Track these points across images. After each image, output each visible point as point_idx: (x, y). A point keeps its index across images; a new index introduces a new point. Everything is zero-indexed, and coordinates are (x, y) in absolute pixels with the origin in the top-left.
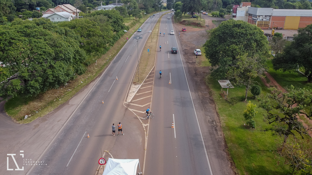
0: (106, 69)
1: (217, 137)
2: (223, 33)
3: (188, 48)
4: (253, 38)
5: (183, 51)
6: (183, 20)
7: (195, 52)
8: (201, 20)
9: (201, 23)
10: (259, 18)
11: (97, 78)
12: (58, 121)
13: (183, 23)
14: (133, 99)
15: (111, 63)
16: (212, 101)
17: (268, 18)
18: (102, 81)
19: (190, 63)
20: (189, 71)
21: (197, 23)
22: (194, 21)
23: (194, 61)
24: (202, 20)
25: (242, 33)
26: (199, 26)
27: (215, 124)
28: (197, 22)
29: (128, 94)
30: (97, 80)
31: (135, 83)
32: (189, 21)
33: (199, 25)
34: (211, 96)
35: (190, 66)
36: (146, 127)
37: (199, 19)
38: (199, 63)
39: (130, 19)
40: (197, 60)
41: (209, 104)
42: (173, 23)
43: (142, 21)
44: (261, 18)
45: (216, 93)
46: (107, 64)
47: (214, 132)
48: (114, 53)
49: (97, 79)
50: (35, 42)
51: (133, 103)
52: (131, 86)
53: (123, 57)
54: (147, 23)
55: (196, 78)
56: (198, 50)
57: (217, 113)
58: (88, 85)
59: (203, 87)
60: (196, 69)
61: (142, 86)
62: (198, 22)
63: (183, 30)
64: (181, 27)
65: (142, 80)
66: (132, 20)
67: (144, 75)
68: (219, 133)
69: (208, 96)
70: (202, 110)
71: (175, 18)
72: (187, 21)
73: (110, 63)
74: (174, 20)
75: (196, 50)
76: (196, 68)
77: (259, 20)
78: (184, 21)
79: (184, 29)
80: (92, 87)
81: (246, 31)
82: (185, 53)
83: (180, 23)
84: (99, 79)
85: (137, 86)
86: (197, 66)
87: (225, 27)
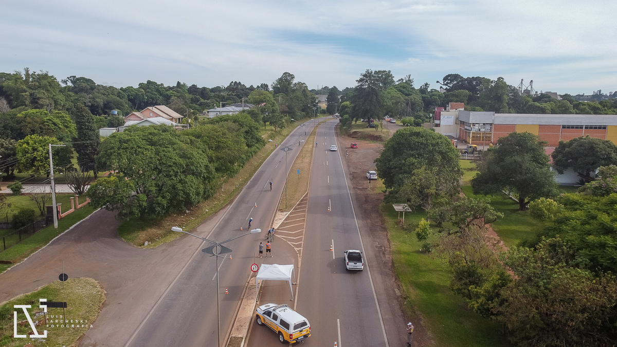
0: (237, 195)
1: (384, 259)
2: (398, 143)
3: (358, 171)
4: (437, 149)
5: (350, 174)
6: (354, 130)
7: (368, 175)
8: (383, 130)
9: (383, 135)
10: (474, 128)
11: (227, 205)
12: (190, 246)
13: (354, 135)
14: (281, 226)
15: (244, 189)
16: (385, 229)
17: (488, 127)
18: (236, 208)
19: (359, 189)
20: (357, 198)
21: (376, 136)
22: (371, 133)
23: (365, 186)
24: (385, 130)
25: (422, 144)
26: (380, 141)
27: (383, 248)
28: (376, 134)
29: (273, 221)
30: (228, 208)
31: (281, 210)
32: (364, 132)
33: (378, 138)
34: (383, 224)
35: (359, 192)
36: (299, 251)
37: (379, 129)
38: (373, 189)
39: (265, 130)
40: (370, 186)
41: (380, 232)
42: (337, 136)
43: (285, 132)
44: (477, 127)
45: (390, 222)
46: (238, 190)
47: (382, 255)
48: (246, 178)
49: (229, 206)
50: (163, 151)
51: (281, 230)
52: (276, 213)
53: (260, 182)
54: (293, 135)
55: (365, 206)
56: (371, 172)
57: (388, 240)
58: (216, 213)
59: (374, 215)
60: (367, 196)
61: (291, 214)
62: (378, 135)
63: (353, 147)
64: (349, 142)
65: (291, 206)
66: (268, 130)
67: (293, 202)
68: (387, 256)
69: (380, 223)
70: (369, 236)
71: (341, 129)
72: (360, 132)
73: (242, 189)
74: (339, 131)
75: (369, 173)
76: (367, 194)
77: (473, 131)
78: (355, 132)
79: (354, 145)
80: (223, 215)
81: (427, 140)
82: (353, 177)
83: (348, 136)
84: (230, 207)
85: (285, 213)
86: (369, 192)
87: (401, 135)
